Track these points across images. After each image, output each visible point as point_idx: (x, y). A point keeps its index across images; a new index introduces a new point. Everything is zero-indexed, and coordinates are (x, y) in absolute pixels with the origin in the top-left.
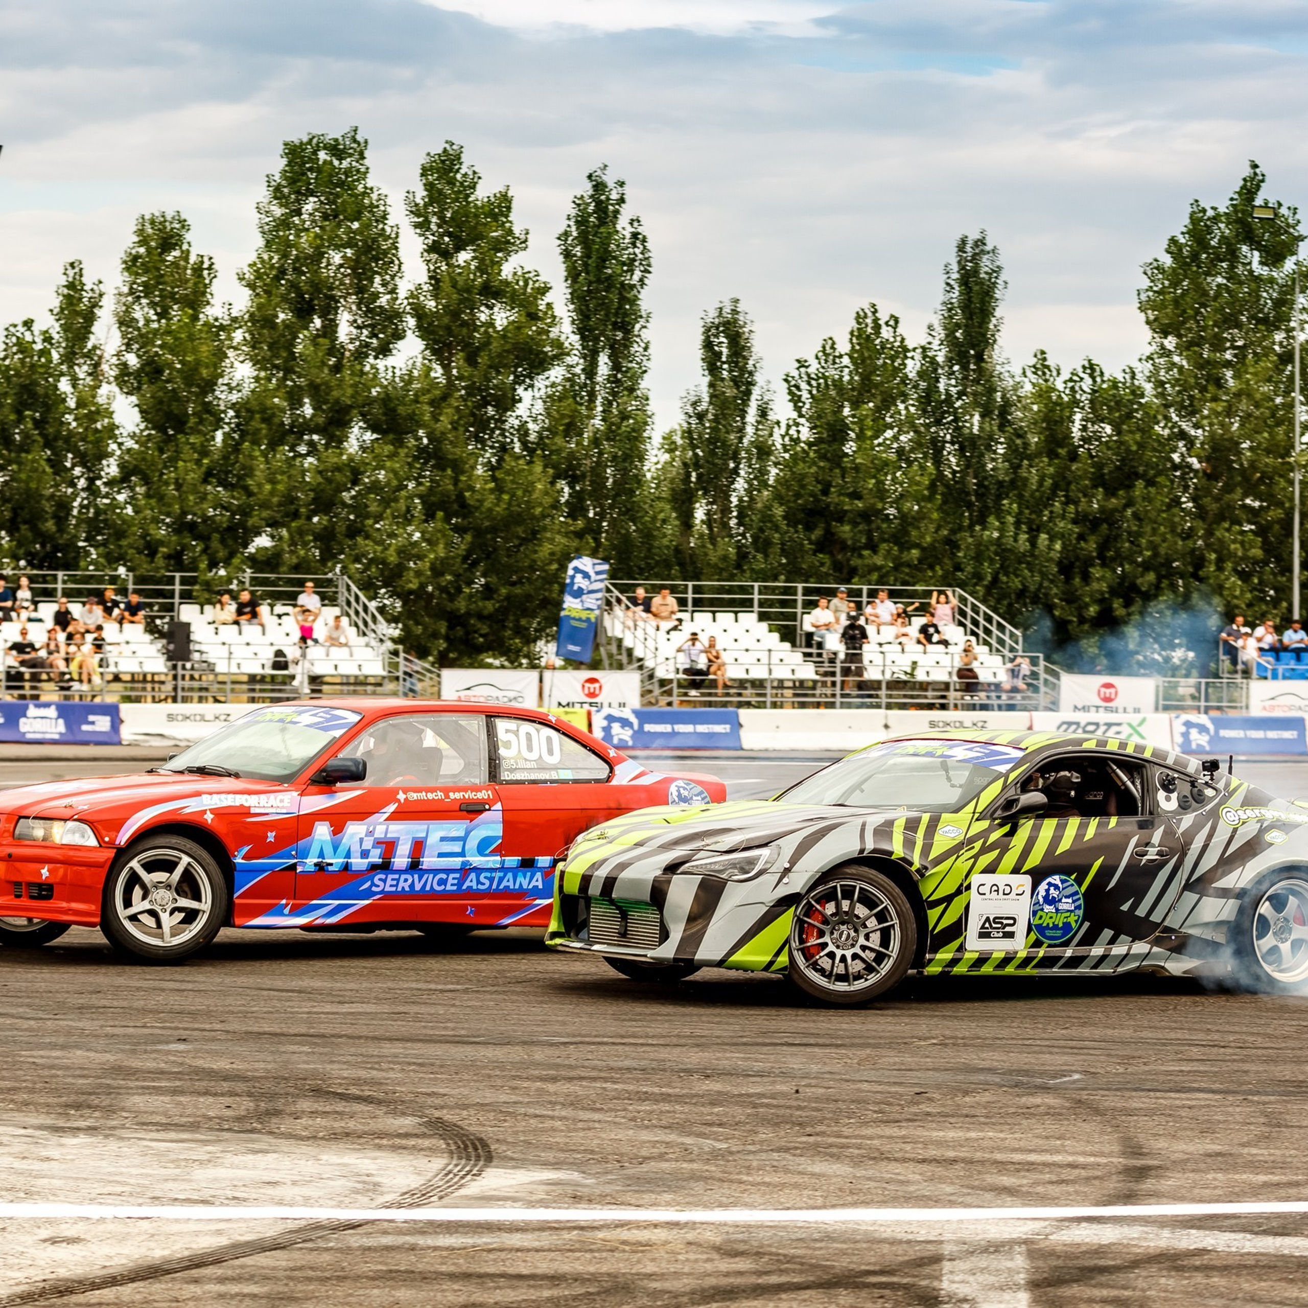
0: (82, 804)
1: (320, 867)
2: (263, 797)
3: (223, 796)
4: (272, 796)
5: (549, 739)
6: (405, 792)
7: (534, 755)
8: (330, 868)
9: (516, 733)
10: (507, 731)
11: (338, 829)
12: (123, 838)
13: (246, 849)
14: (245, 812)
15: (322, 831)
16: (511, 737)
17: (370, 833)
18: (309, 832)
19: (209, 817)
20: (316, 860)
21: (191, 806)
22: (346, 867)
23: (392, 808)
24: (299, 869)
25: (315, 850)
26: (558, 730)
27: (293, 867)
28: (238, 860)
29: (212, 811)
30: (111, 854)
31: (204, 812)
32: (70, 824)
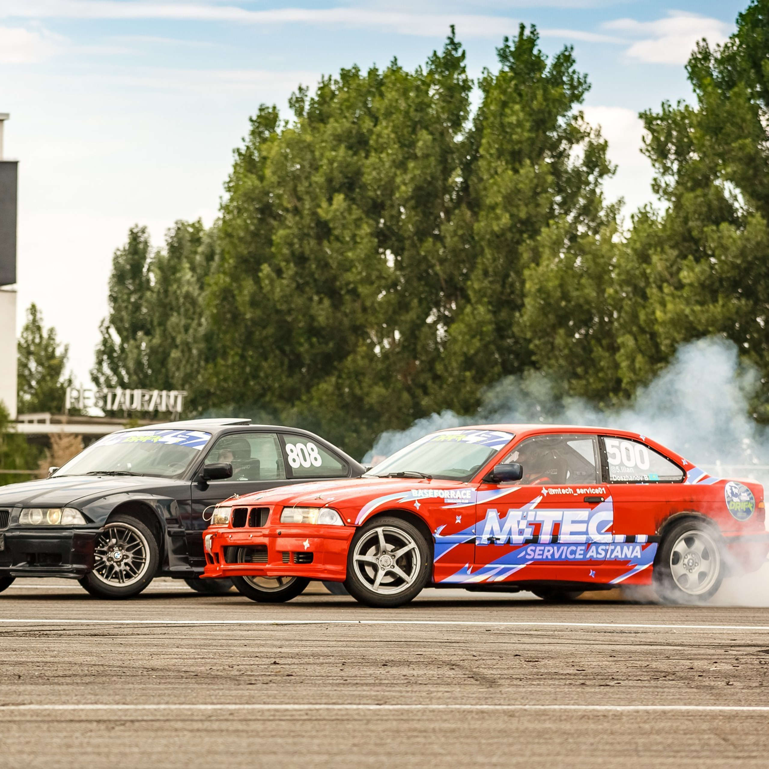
0: (330, 497)
1: (492, 541)
2: (452, 491)
3: (425, 491)
4: (458, 491)
5: (641, 451)
6: (547, 489)
7: (631, 464)
8: (498, 542)
9: (619, 448)
10: (613, 446)
11: (503, 515)
12: (360, 519)
13: (442, 528)
14: (440, 501)
15: (492, 514)
16: (615, 451)
17: (524, 517)
18: (483, 517)
19: (417, 505)
20: (489, 536)
21: (404, 498)
22: (509, 541)
23: (539, 499)
24: (477, 543)
25: (487, 528)
26: (647, 446)
27: (473, 541)
28: (437, 536)
29: (419, 501)
30: (353, 530)
31: (414, 502)
32: (323, 510)
